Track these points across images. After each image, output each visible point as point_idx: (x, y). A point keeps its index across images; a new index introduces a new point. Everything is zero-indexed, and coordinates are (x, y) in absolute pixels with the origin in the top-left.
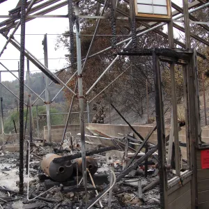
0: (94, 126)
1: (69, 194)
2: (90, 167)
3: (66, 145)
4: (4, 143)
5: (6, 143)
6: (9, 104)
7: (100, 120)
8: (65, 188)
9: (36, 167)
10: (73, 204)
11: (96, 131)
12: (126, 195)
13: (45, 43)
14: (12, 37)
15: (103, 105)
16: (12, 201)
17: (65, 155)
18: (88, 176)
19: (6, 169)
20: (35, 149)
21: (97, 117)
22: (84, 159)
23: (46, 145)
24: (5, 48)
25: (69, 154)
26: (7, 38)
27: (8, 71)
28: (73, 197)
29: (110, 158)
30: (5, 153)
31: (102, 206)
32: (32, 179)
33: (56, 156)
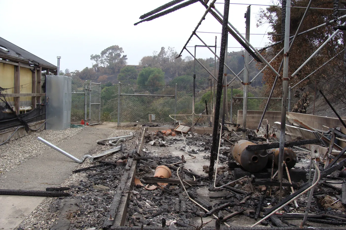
0: (294, 115)
1: (260, 187)
2: (287, 160)
3: (261, 134)
4: (193, 124)
5: (196, 125)
6: (201, 83)
7: (302, 109)
8: (257, 180)
9: (225, 153)
10: (264, 199)
11: (296, 121)
12: (327, 198)
13: (247, 16)
14: (212, 5)
15: (308, 93)
16: (197, 186)
17: (260, 143)
18: (285, 170)
19: (193, 152)
20: (226, 134)
21: (299, 106)
22: (282, 150)
23: (239, 130)
24: (204, 18)
25: (265, 143)
26: (207, 7)
27: (206, 46)
28: (265, 191)
29: (316, 152)
30: (193, 135)
31: (297, 205)
32: (220, 166)
33: (250, 143)
